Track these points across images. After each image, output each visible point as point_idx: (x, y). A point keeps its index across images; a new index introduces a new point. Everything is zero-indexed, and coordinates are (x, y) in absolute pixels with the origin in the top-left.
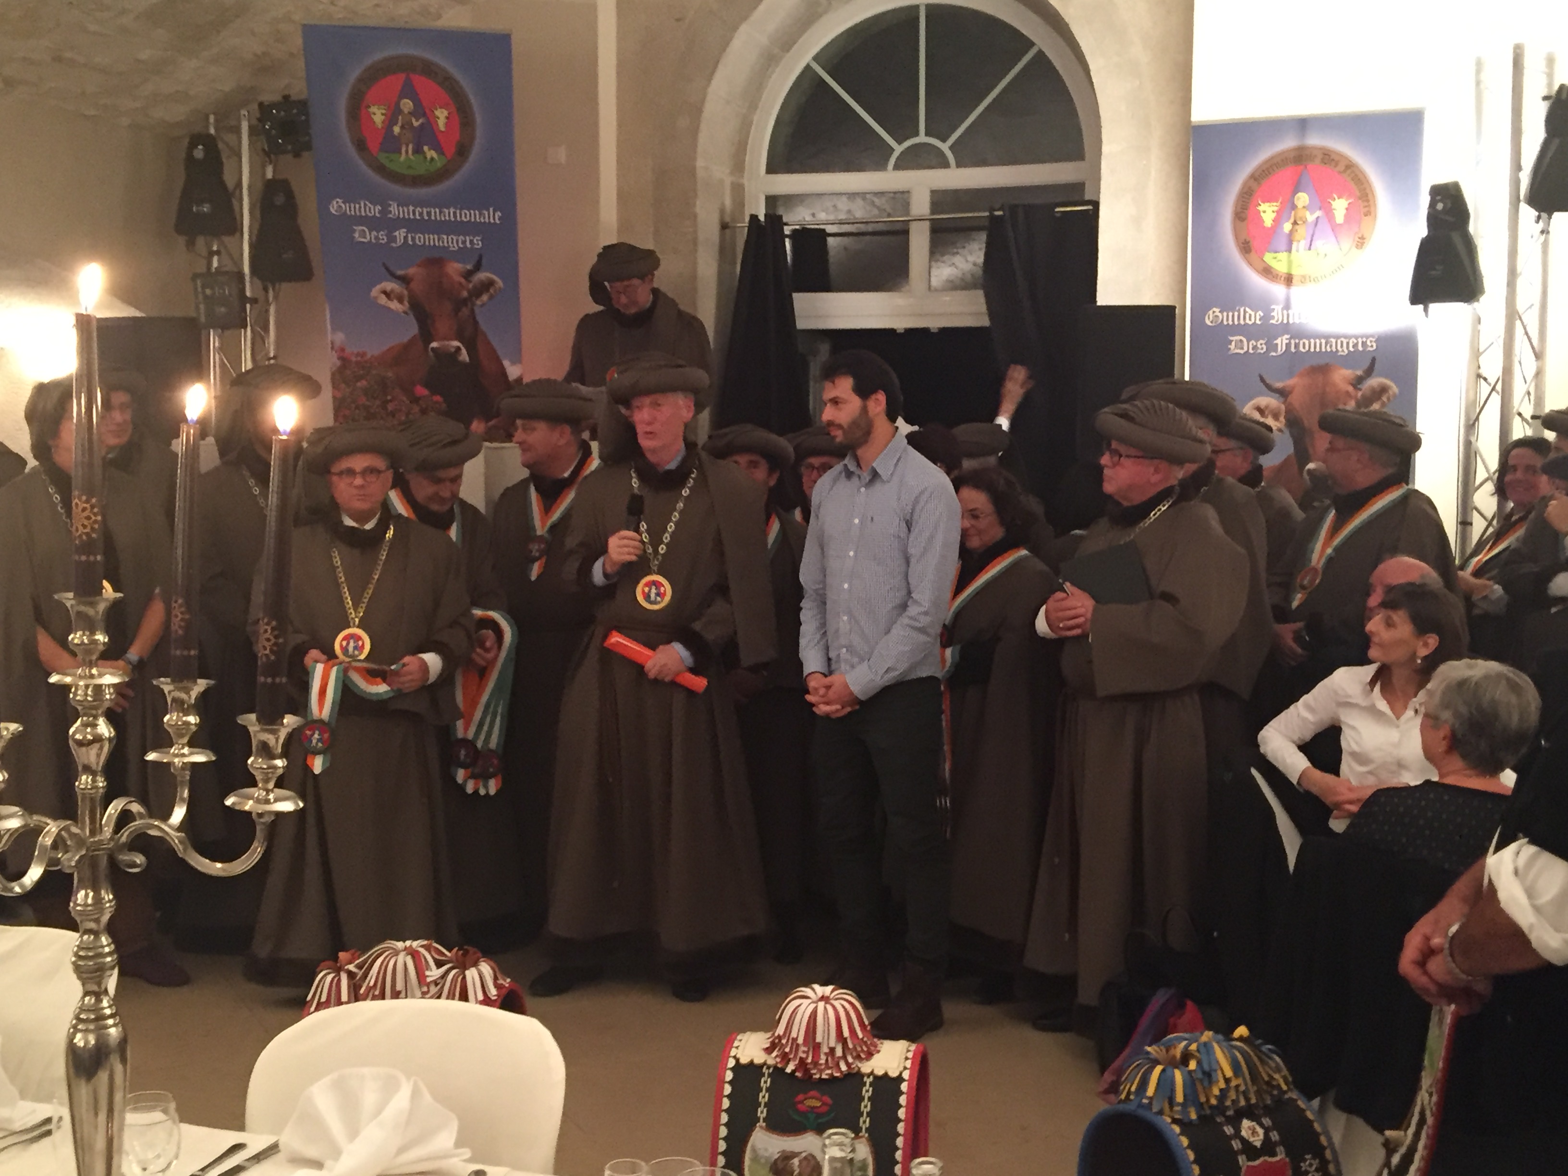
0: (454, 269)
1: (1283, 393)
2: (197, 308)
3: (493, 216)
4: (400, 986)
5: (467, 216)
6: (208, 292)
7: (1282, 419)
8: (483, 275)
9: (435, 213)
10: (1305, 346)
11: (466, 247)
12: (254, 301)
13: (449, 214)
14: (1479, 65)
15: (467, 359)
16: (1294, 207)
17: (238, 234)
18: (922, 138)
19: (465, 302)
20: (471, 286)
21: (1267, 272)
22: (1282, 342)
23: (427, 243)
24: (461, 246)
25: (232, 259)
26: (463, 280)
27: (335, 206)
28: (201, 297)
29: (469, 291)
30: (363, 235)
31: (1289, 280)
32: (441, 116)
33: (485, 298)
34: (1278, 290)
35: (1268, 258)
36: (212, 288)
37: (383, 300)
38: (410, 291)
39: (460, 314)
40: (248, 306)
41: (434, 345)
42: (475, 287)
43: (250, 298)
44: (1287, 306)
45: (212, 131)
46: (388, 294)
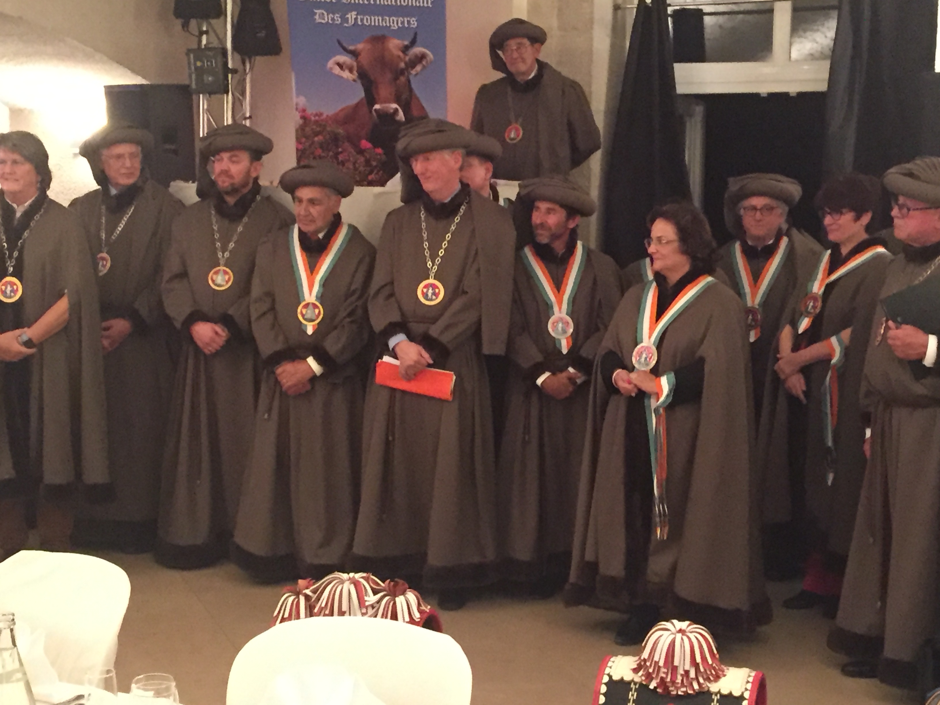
0: (394, 44)
2: (190, 76)
3: (425, 2)
4: (345, 608)
6: (199, 64)
8: (417, 50)
9: (380, 0)
11: (404, 26)
12: (234, 71)
13: (391, 0)
15: (403, 119)
17: (222, 18)
19: (402, 72)
20: (407, 58)
23: (373, 24)
24: (400, 25)
25: (219, 38)
26: (401, 54)
28: (193, 68)
29: (406, 63)
30: (322, 17)
33: (419, 68)
36: (201, 61)
37: (337, 70)
38: (358, 62)
39: (398, 82)
40: (230, 76)
41: (377, 107)
42: (410, 60)
43: (231, 69)
46: (341, 66)
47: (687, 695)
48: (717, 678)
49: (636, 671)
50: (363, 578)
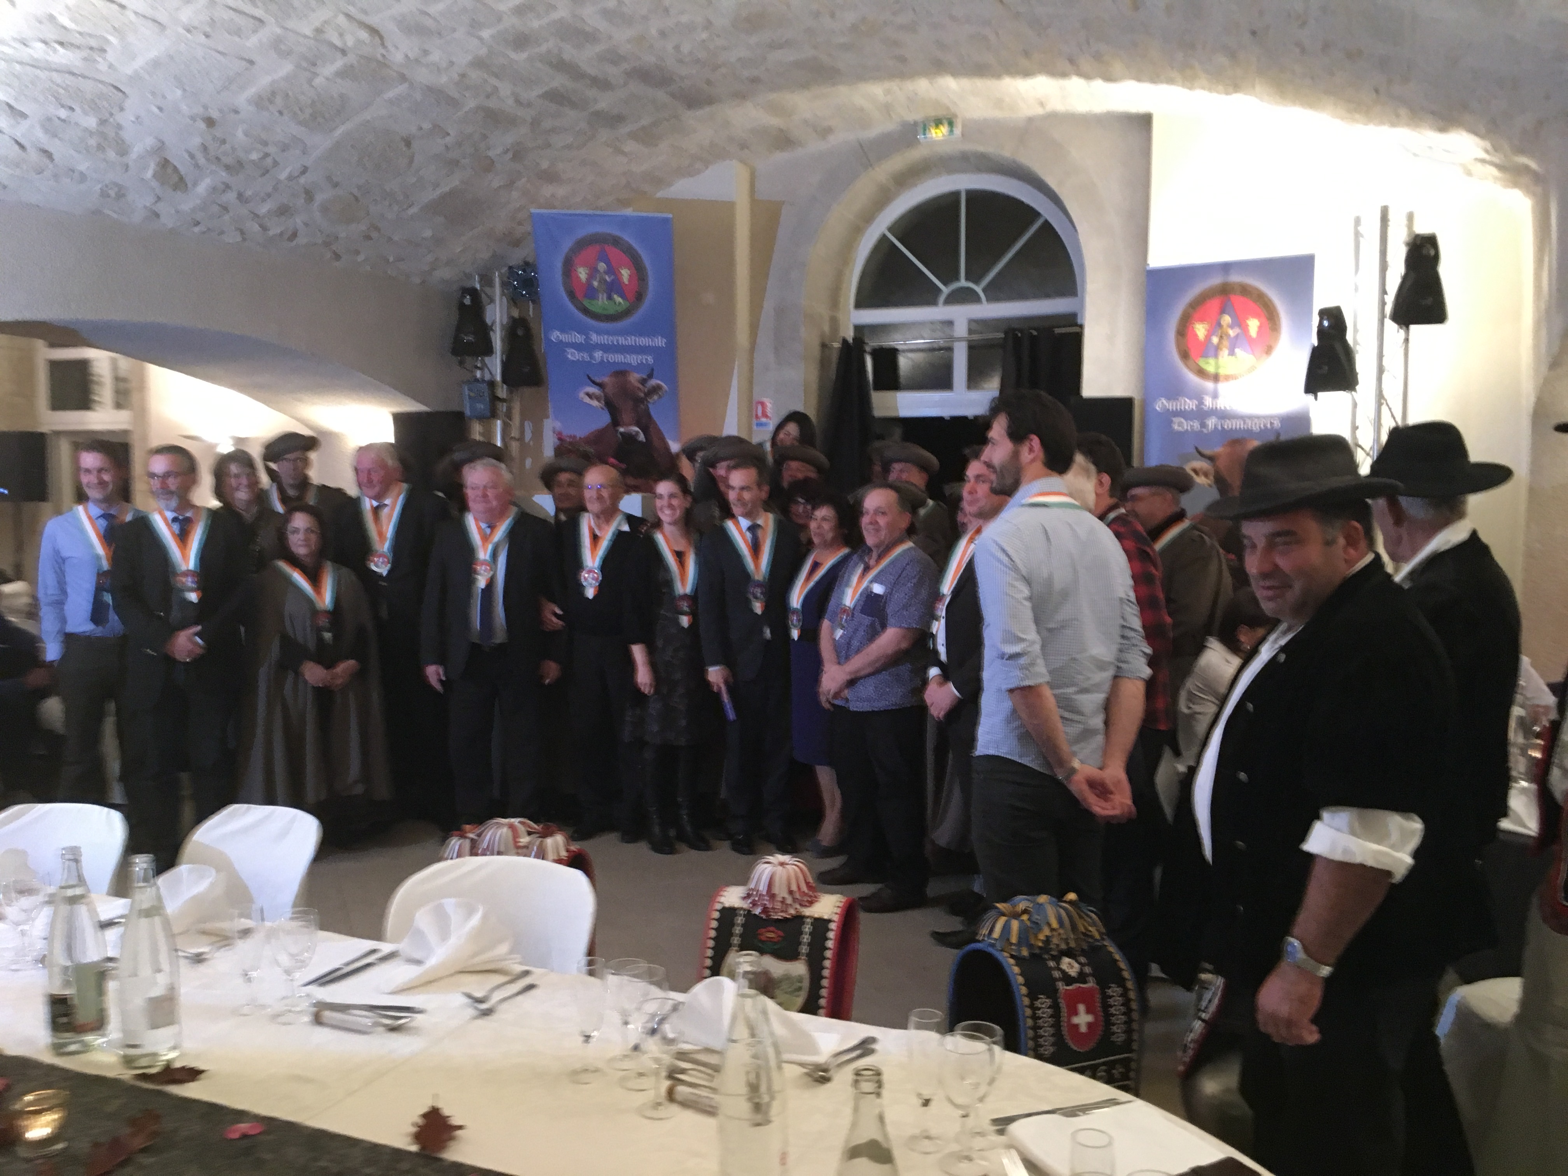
0: (634, 378)
1: (1211, 459)
3: (660, 342)
4: (503, 847)
5: (644, 341)
6: (472, 394)
7: (1212, 478)
8: (654, 382)
9: (622, 341)
10: (1228, 425)
11: (642, 362)
12: (503, 400)
13: (631, 340)
14: (1358, 221)
15: (644, 440)
16: (1219, 325)
17: (493, 355)
18: (963, 283)
19: (642, 400)
20: (646, 390)
21: (1201, 373)
22: (1211, 422)
23: (616, 361)
24: (639, 361)
25: (490, 372)
26: (641, 386)
27: (556, 335)
28: (466, 397)
29: (644, 393)
30: (573, 355)
31: (1216, 378)
32: (625, 274)
33: (656, 397)
34: (1209, 385)
35: (1202, 363)
36: (475, 392)
37: (587, 400)
38: (604, 392)
39: (638, 409)
40: (499, 404)
41: (622, 430)
42: (648, 390)
43: (500, 399)
44: (1215, 396)
45: (478, 286)
46: (589, 395)
47: (786, 920)
48: (811, 903)
49: (744, 898)
50: (520, 822)
